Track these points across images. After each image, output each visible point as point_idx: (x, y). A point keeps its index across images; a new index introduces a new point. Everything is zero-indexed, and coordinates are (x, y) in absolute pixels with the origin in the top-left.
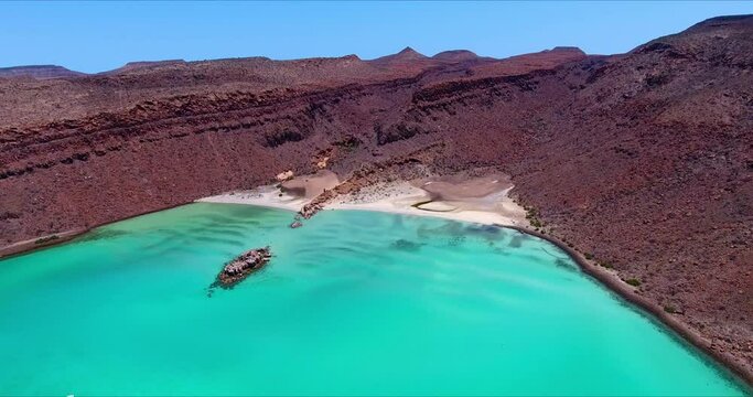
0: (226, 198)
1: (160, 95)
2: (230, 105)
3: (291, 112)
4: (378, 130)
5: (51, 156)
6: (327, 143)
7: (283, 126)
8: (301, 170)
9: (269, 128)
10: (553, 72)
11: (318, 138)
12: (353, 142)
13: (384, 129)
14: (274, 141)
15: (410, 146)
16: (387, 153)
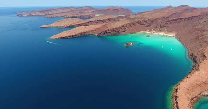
0: (143, 32)
1: (135, 20)
2: (142, 22)
3: (149, 23)
4: (160, 26)
5: (128, 27)
6: (153, 27)
7: (148, 25)
8: (150, 30)
9: (147, 25)
10: (197, 17)
11: (152, 26)
12: (156, 27)
13: (161, 26)
14: (147, 26)
15: (165, 28)
16: (161, 29)
